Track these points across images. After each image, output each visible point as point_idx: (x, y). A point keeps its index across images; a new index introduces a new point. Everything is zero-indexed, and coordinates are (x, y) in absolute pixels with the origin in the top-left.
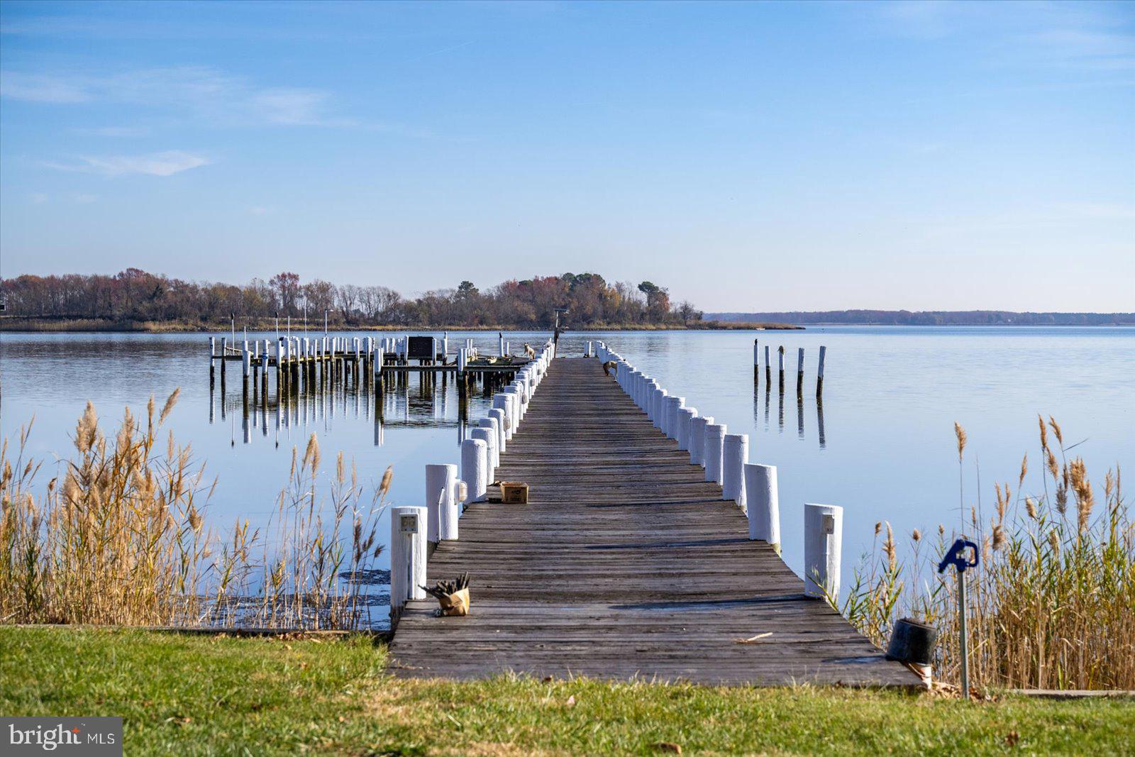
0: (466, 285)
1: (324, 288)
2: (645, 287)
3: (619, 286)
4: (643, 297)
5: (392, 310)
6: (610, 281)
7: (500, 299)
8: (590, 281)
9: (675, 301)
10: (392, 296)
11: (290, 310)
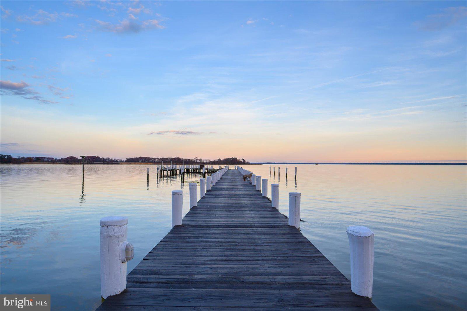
0: (219, 159)
1: (201, 159)
2: (242, 159)
3: (239, 159)
4: (242, 161)
5: (209, 162)
6: (238, 159)
7: (224, 161)
8: (236, 158)
9: (246, 161)
10: (209, 160)
11: (197, 162)
